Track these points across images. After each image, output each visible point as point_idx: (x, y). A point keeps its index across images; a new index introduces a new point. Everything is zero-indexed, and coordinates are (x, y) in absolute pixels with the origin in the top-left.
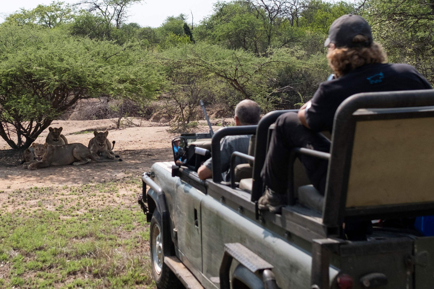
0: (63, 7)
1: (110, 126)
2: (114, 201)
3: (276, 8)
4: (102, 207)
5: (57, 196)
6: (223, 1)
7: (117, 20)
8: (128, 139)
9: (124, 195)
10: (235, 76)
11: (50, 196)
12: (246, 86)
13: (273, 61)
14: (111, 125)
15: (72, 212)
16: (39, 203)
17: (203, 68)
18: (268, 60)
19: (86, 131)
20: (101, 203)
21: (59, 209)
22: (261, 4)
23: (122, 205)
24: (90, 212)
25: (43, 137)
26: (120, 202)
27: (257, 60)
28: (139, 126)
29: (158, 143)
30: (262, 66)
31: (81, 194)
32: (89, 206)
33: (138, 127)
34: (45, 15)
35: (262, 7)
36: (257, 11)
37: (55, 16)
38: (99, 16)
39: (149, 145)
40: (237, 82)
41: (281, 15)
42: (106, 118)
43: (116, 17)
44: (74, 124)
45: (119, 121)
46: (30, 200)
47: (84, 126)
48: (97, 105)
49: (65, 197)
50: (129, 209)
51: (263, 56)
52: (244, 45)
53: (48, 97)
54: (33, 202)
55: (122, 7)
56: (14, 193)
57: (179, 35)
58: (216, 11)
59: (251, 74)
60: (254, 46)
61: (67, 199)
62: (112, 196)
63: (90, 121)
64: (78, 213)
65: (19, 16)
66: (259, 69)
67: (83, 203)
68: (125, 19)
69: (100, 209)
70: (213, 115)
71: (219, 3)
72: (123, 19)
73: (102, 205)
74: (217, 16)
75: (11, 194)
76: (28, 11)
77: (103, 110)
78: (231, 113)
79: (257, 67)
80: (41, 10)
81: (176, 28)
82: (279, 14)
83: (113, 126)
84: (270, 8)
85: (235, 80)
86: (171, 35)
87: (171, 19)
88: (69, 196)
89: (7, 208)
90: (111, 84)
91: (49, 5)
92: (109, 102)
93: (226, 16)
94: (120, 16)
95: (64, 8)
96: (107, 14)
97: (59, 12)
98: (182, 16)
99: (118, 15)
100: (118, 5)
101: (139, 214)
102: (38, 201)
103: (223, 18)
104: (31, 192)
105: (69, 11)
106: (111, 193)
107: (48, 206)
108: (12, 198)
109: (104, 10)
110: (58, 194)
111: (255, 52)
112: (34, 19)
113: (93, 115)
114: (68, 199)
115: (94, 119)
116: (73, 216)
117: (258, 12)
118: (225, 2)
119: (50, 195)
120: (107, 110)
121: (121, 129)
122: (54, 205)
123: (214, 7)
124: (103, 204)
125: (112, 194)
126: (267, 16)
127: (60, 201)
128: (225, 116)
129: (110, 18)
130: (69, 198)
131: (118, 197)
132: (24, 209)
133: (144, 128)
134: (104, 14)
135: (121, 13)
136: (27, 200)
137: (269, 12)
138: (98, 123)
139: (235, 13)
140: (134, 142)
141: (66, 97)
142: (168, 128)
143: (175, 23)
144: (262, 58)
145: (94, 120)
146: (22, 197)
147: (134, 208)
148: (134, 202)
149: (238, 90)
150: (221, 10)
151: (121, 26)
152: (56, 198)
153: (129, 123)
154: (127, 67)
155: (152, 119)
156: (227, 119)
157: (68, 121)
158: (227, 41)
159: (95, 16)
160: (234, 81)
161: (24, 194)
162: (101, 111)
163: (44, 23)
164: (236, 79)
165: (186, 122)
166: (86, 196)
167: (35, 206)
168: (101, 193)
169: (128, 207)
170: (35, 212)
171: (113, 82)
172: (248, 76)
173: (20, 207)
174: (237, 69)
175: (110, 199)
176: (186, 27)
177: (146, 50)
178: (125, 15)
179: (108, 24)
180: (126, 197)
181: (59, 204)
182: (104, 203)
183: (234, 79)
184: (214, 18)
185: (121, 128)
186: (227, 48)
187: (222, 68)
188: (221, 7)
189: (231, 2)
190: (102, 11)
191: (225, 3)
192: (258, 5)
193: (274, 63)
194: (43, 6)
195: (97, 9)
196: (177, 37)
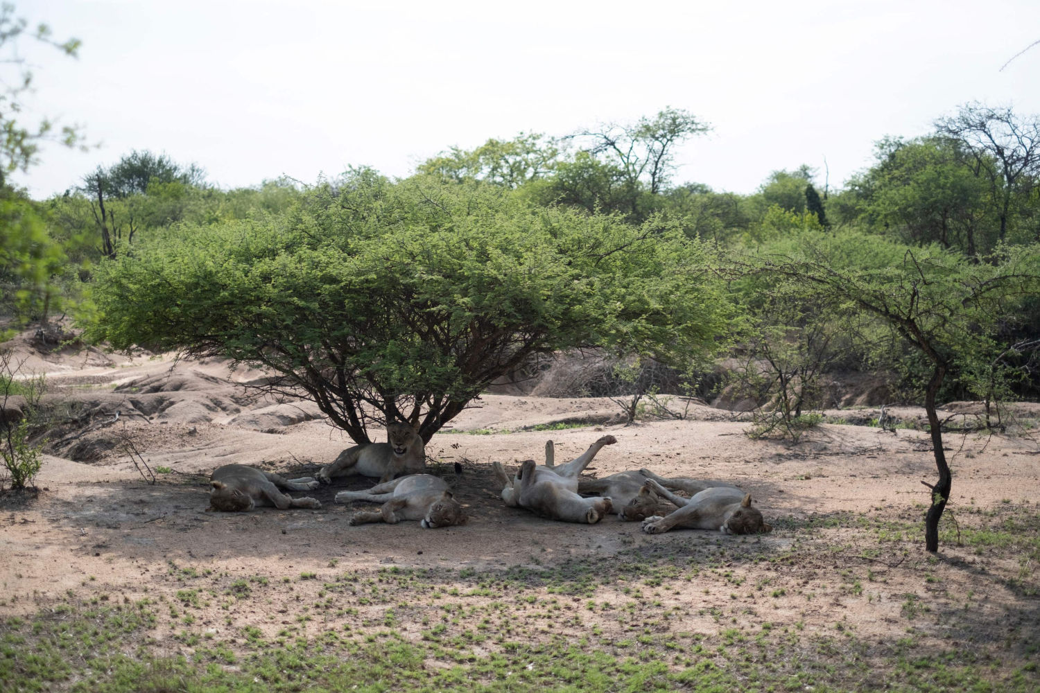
0: (541, 144)
2: (577, 623)
3: (1023, 153)
4: (542, 637)
5: (439, 598)
6: (898, 135)
7: (654, 174)
8: (652, 450)
9: (607, 605)
10: (910, 312)
11: (423, 596)
12: (940, 337)
13: (1013, 276)
15: (462, 648)
16: (390, 615)
17: (827, 286)
18: (997, 272)
19: (561, 422)
20: (542, 625)
21: (431, 637)
22: (988, 144)
23: (595, 635)
24: (507, 652)
26: (592, 624)
27: (970, 271)
28: (680, 418)
29: (721, 465)
30: (981, 286)
31: (501, 594)
32: (509, 631)
33: (679, 421)
34: (502, 162)
35: (989, 152)
36: (975, 160)
37: (523, 163)
38: (612, 164)
39: (698, 468)
40: (915, 326)
41: (1032, 170)
43: (650, 167)
44: (538, 405)
45: (634, 404)
46: (371, 604)
47: (560, 410)
49: (458, 601)
50: (610, 648)
51: (987, 261)
52: (944, 235)
54: (375, 611)
55: (664, 146)
56: (338, 580)
57: (795, 212)
58: (880, 158)
59: (953, 308)
60: (965, 240)
61: (460, 607)
62: (575, 605)
63: (573, 400)
64: (478, 652)
65: (446, 164)
66: (976, 296)
67: (498, 622)
68: (672, 171)
69: (534, 646)
70: (863, 397)
71: (887, 141)
72: (666, 171)
73: (543, 632)
74: (882, 170)
75: (331, 582)
76: (466, 153)
77: (609, 375)
78: (904, 394)
79: (969, 289)
80: (492, 150)
81: (790, 197)
82: (1028, 168)
84: (1007, 153)
85: (911, 322)
86: (775, 211)
87: (780, 176)
88: (470, 600)
89: (308, 624)
90: (602, 321)
91: (512, 140)
93: (903, 169)
94: (659, 165)
95: (544, 147)
96: (632, 160)
97: (532, 156)
98: (804, 169)
99: (657, 163)
100: (657, 139)
101: (632, 668)
102: (388, 607)
103: (896, 173)
104: (381, 581)
105: (554, 153)
106: (576, 597)
107: (408, 625)
108: (328, 595)
109: (625, 150)
110: (444, 591)
111: (969, 254)
112: (478, 170)
113: (585, 386)
114: (465, 608)
115: (585, 396)
116: (461, 662)
117: (979, 161)
118: (901, 138)
119: (424, 593)
121: (637, 425)
122: (425, 624)
123: (877, 150)
124: (546, 629)
125: (579, 600)
126: (999, 171)
127: (442, 613)
128: (890, 402)
129: (637, 168)
130: (468, 605)
131: (591, 609)
132: (347, 629)
133: (694, 424)
134: (625, 160)
135: (662, 158)
136: (364, 604)
137: (1006, 163)
138: (592, 405)
139: (923, 164)
140: (664, 458)
142: (748, 426)
143: (790, 184)
144: (983, 266)
145: (583, 399)
146: (354, 594)
147: (623, 647)
148: (627, 627)
149: (918, 345)
150: (892, 156)
151: (662, 187)
152: (437, 602)
153: (659, 411)
154: (646, 280)
155: (718, 401)
156: (892, 409)
157: (523, 399)
158: (903, 226)
159: (603, 163)
160: (907, 324)
161: (361, 587)
162: (604, 378)
163: (498, 179)
164: (912, 317)
165: (793, 413)
166: (511, 602)
167: (376, 622)
168: (551, 595)
169: (608, 644)
170: (371, 641)
171: (606, 316)
172: (946, 310)
173: (339, 624)
174: (915, 293)
175: (570, 614)
176: (812, 194)
177: (697, 240)
178: (671, 163)
179: (632, 183)
180: (612, 611)
181: (436, 623)
182: (550, 626)
183: (909, 318)
184: (876, 174)
185: (639, 422)
186: (902, 242)
187: (877, 288)
188: (893, 150)
189: (916, 139)
190: (621, 154)
191: (902, 141)
192: (980, 146)
193: (1015, 279)
194: (497, 143)
195: (611, 148)
196: (787, 214)
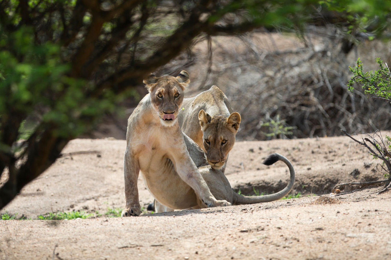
1: (356, 173)
14: (359, 165)
25: (24, 217)
42: (335, 132)
48: (292, 67)
53: (50, 23)
77: (322, 92)
83: (368, 172)
92: (352, 54)
113: (273, 115)
115: (278, 137)
120: (340, 91)
141: (137, 25)
145: (275, 142)
162: (313, 98)
